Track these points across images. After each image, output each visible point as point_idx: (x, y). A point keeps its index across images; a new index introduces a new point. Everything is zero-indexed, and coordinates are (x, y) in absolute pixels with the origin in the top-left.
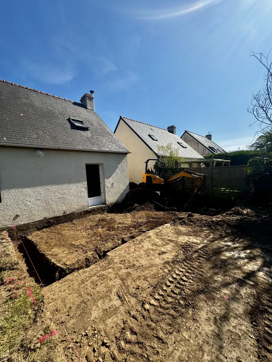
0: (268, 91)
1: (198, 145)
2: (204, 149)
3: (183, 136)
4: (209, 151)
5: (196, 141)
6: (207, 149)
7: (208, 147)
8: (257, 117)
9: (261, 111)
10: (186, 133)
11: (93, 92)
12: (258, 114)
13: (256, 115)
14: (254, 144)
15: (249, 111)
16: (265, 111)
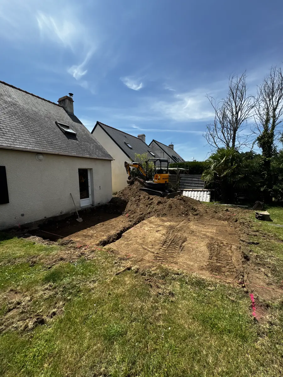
0: (215, 124)
1: (164, 154)
2: (168, 158)
3: (151, 144)
4: (172, 160)
5: (162, 150)
6: (171, 159)
7: (171, 156)
8: (208, 141)
9: (211, 137)
10: (153, 142)
11: (73, 95)
12: (209, 139)
13: (208, 139)
14: (207, 160)
15: (204, 136)
16: (213, 138)
